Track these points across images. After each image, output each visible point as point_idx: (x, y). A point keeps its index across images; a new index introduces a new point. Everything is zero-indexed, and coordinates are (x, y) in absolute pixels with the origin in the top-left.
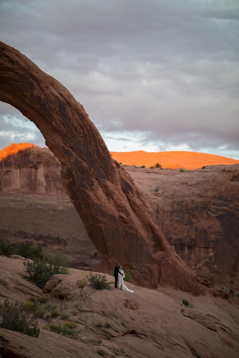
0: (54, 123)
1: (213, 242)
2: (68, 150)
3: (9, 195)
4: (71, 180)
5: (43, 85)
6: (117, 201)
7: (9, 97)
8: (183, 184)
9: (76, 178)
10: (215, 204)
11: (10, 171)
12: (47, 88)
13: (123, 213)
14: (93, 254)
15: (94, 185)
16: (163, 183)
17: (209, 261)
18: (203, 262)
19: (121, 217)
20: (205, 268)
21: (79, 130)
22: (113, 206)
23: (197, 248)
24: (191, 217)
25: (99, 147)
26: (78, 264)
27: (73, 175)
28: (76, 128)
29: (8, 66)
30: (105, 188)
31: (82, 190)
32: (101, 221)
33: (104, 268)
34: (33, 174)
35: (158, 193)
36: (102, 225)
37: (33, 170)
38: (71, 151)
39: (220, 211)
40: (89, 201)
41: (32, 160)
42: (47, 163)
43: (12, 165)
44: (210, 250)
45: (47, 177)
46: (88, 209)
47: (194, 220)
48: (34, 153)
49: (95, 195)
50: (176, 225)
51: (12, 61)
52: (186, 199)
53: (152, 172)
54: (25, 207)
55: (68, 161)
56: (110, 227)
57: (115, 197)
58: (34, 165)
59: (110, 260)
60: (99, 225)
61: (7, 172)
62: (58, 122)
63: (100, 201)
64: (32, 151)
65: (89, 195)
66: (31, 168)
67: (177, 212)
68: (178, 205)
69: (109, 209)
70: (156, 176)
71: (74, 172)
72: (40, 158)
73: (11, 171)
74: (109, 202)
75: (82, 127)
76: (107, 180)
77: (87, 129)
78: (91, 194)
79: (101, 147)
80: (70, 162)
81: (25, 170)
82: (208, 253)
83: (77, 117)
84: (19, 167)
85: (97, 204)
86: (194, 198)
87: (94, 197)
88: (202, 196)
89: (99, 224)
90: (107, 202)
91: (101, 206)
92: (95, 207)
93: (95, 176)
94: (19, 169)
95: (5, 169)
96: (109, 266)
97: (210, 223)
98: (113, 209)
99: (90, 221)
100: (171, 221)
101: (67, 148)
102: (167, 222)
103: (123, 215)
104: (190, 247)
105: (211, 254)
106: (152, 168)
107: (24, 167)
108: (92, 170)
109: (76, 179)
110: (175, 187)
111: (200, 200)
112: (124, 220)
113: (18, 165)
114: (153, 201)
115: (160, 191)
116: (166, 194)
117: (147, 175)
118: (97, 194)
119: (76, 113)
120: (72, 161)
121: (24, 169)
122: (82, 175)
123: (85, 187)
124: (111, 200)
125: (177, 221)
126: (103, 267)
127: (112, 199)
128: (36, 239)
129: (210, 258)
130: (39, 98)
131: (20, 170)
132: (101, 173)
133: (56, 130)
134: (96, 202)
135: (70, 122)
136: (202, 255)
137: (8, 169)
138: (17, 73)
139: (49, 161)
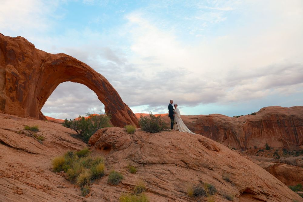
0: (101, 90)
5: (96, 76)
7: (84, 81)
9: (110, 110)
12: (98, 77)
15: (117, 112)
28: (109, 91)
29: (82, 69)
30: (121, 113)
38: (108, 100)
40: (116, 118)
49: (118, 116)
51: (84, 67)
57: (125, 116)
69: (123, 120)
71: (109, 108)
75: (111, 91)
76: (122, 110)
77: (113, 92)
78: (116, 115)
79: (119, 98)
83: (109, 87)
90: (122, 118)
91: (120, 120)
92: (118, 120)
93: (117, 109)
98: (125, 120)
101: (106, 99)
108: (116, 106)
120: (108, 103)
122: (112, 108)
123: (114, 113)
124: (124, 117)
130: (95, 81)
132: (120, 107)
133: (102, 93)
134: (119, 118)
135: (107, 89)
138: (86, 72)
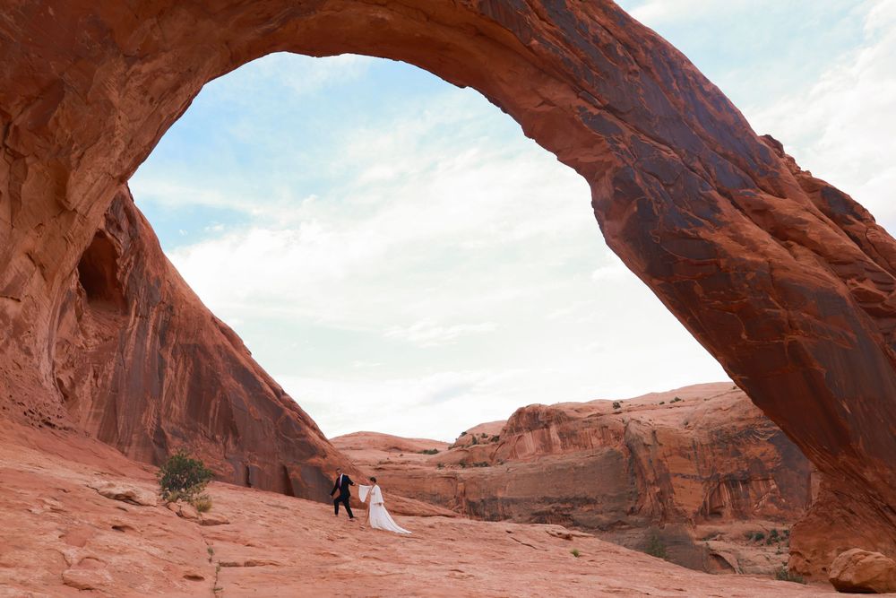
0: (535, 42)
1: (772, 471)
2: (599, 115)
3: (525, 461)
4: (636, 209)
6: (825, 242)
8: (715, 410)
9: (653, 198)
10: (761, 426)
11: (522, 436)
13: (861, 280)
14: (629, 509)
15: (719, 211)
16: (692, 414)
17: (773, 495)
18: (765, 498)
19: (862, 296)
20: (770, 505)
21: (621, 54)
22: (815, 264)
23: (753, 482)
24: (736, 446)
25: (700, 97)
26: (615, 524)
27: (640, 189)
28: (608, 49)
30: (761, 214)
31: (683, 233)
32: (791, 324)
33: (852, 512)
34: (546, 435)
35: (689, 427)
36: (797, 337)
37: (545, 429)
38: (610, 118)
39: (770, 433)
40: (718, 265)
41: (542, 420)
42: (558, 420)
43: (523, 429)
44: (771, 482)
45: (560, 434)
46: (722, 293)
47: (741, 450)
48: (542, 412)
49: (738, 239)
50: (720, 459)
52: (725, 426)
53: (674, 406)
54: (544, 470)
55: (609, 151)
56: (831, 338)
57: (813, 234)
58: (545, 425)
59: (869, 475)
60: (786, 342)
61: (520, 437)
62: (547, 37)
63: (764, 254)
65: (712, 243)
66: (543, 428)
67: (718, 443)
68: (717, 435)
69: (806, 272)
70: (681, 410)
71: (638, 180)
72: (549, 416)
74: (795, 257)
75: (627, 46)
76: (758, 192)
77: (646, 50)
78: (720, 238)
79: (706, 94)
80: (617, 149)
81: (536, 432)
82: (769, 486)
83: (605, 21)
84: (530, 430)
85: (756, 264)
86: (734, 424)
87: (736, 245)
88: (743, 420)
89: (783, 338)
90: (785, 252)
91: (772, 269)
92: (749, 277)
93: (715, 182)
94: (530, 432)
95: (517, 435)
96: (871, 502)
97: (762, 449)
98: (820, 270)
99: (744, 336)
100: (714, 455)
101: (596, 112)
102: (709, 457)
103: (868, 286)
104: (744, 482)
105: (774, 487)
106: (672, 402)
107: (535, 429)
108: (698, 165)
109: (650, 200)
110: (707, 415)
111: (742, 424)
112: (879, 306)
113: (529, 428)
114: (686, 435)
115: (691, 424)
116: (699, 425)
117: (670, 411)
118: (744, 233)
119: (601, 10)
120: (622, 146)
122: (667, 186)
123: (690, 224)
124: (798, 249)
125: (720, 454)
126: (848, 505)
127: (801, 243)
128: (562, 503)
129: (774, 492)
131: (532, 432)
132: (732, 171)
133: (547, 69)
134: (747, 258)
135: (585, 34)
136: (762, 489)
137: (520, 435)
139: (560, 417)
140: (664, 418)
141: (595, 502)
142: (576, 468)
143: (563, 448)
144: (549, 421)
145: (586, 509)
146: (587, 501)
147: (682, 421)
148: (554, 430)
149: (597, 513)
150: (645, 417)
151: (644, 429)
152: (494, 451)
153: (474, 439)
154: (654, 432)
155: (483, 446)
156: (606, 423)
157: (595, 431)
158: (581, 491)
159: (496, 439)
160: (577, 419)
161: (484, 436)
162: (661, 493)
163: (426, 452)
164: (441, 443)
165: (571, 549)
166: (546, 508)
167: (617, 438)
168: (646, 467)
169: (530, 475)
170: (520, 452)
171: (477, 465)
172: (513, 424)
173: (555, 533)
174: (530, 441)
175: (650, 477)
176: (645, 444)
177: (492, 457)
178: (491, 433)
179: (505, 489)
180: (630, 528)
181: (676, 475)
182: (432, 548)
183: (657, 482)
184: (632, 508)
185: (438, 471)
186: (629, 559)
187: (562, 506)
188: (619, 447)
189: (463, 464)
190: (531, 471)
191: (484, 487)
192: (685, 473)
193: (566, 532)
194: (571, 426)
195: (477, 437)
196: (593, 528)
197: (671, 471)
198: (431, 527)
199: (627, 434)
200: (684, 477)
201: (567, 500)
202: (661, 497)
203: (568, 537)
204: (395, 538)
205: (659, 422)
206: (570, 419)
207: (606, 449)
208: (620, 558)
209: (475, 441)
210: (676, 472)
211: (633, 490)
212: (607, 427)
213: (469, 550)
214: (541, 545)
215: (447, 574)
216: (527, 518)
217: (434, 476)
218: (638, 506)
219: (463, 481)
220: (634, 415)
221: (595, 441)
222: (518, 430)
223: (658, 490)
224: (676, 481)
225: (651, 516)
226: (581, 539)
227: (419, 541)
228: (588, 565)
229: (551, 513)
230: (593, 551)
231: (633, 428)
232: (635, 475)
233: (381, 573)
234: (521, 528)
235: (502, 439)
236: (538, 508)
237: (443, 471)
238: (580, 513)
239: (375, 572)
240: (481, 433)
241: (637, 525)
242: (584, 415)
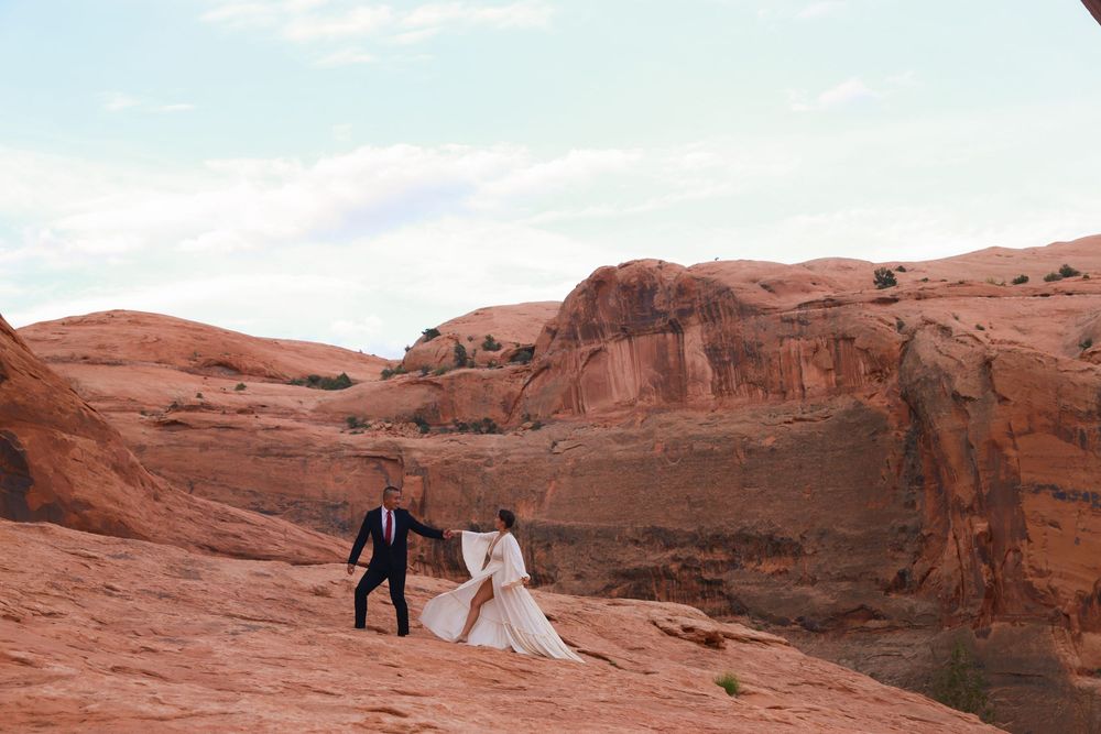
3: (605, 423)
11: (600, 350)
14: (891, 577)
26: (847, 614)
34: (671, 349)
35: (1094, 353)
37: (670, 336)
41: (664, 308)
42: (710, 311)
43: (606, 330)
45: (713, 352)
48: (667, 285)
53: (1057, 291)
54: (658, 451)
58: (671, 322)
61: (594, 354)
64: (662, 280)
66: (663, 331)
70: (1074, 302)
72: (686, 298)
73: (606, 350)
81: (644, 341)
84: (626, 333)
94: (626, 341)
95: (585, 349)
106: (1051, 278)
107: (641, 332)
113: (624, 330)
114: (1081, 378)
117: (1041, 303)
121: (642, 339)
128: (702, 548)
131: (630, 342)
137: (595, 346)
139: (715, 304)
140: (1021, 324)
141: (797, 551)
142: (750, 452)
143: (718, 391)
144: (683, 313)
145: (769, 567)
146: (775, 546)
147: (1075, 334)
148: (694, 339)
149: (801, 581)
150: (966, 316)
151: (959, 351)
152: (516, 389)
153: (460, 350)
154: (987, 363)
155: (487, 372)
156: (849, 328)
157: (816, 350)
158: (764, 516)
159: (524, 354)
160: (766, 310)
161: (490, 344)
162: (990, 535)
163: (314, 381)
164: (361, 357)
165: (720, 672)
166: (655, 558)
167: (878, 371)
168: (953, 461)
169: (617, 463)
170: (594, 398)
171: (463, 428)
172: (576, 316)
173: (675, 627)
174: (624, 369)
175: (963, 490)
176: (956, 396)
177: (510, 404)
178: (509, 338)
179: (541, 501)
180: (891, 629)
181: (1038, 489)
182: (317, 650)
183: (981, 505)
184: (902, 575)
185: (347, 437)
186: (879, 710)
187: (701, 557)
188: (879, 400)
189: (423, 421)
190: (618, 451)
191: (479, 490)
192: (1068, 485)
193: (707, 625)
194: (746, 330)
195: (468, 346)
196: (783, 622)
197: (1025, 477)
198: (318, 592)
199: (909, 363)
200: (1062, 496)
201: (717, 540)
202: (987, 547)
203: (712, 641)
204: (210, 619)
205: (1005, 333)
206: (745, 310)
207: (843, 403)
208: (853, 706)
209: (462, 359)
210: (1040, 479)
211: (910, 523)
212: (852, 340)
213: (429, 660)
214: (635, 656)
215: (358, 718)
216: (599, 585)
217: (334, 452)
218: (919, 568)
219: (420, 470)
220: (935, 310)
221: (812, 377)
222: (592, 332)
223: (981, 526)
224: (1038, 506)
225: (956, 598)
226: (747, 648)
227: (284, 629)
228: (762, 719)
229: (668, 575)
230: (780, 684)
231: (928, 346)
232: (920, 480)
233: (162, 710)
234: (579, 608)
235: (543, 356)
236: (632, 558)
237: (363, 440)
238: (748, 580)
239: (146, 708)
240: (482, 334)
241: (911, 622)
242: (788, 302)
